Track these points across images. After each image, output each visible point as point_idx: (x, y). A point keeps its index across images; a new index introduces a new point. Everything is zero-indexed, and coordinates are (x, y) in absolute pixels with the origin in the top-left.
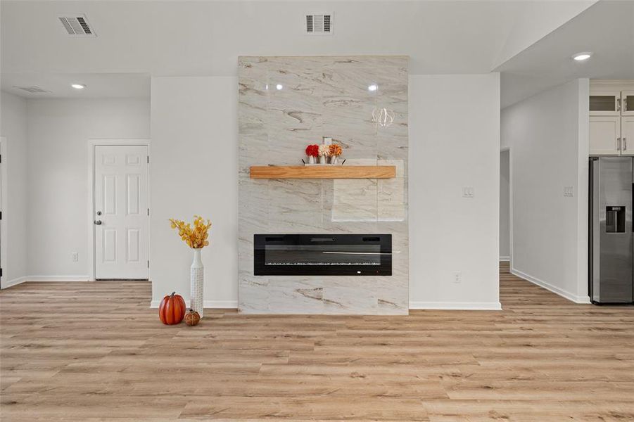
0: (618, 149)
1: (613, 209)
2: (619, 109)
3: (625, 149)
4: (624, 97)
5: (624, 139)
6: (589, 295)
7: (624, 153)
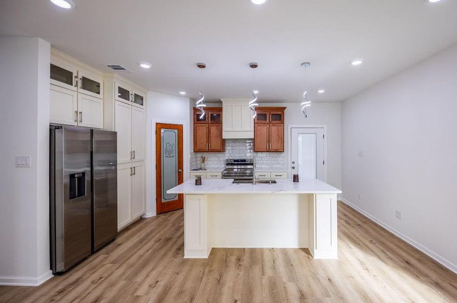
0: (75, 121)
1: (76, 176)
2: (77, 86)
3: (81, 121)
4: (80, 76)
5: (81, 113)
6: (51, 268)
7: (80, 125)
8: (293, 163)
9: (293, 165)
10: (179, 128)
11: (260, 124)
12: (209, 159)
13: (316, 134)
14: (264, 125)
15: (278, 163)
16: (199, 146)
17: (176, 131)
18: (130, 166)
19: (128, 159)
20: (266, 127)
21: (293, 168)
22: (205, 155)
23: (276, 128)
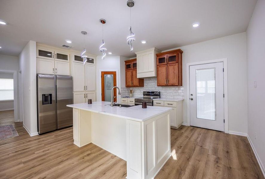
1: (46, 95)
2: (54, 57)
4: (56, 53)
5: (56, 69)
6: (38, 131)
7: (56, 74)
8: (192, 95)
9: (191, 97)
10: (114, 74)
11: (161, 66)
12: (136, 91)
13: (215, 68)
14: (163, 66)
15: (179, 95)
16: (128, 84)
17: (112, 75)
18: (84, 93)
19: (83, 89)
20: (165, 68)
21: (192, 99)
22: (131, 89)
23: (172, 67)
